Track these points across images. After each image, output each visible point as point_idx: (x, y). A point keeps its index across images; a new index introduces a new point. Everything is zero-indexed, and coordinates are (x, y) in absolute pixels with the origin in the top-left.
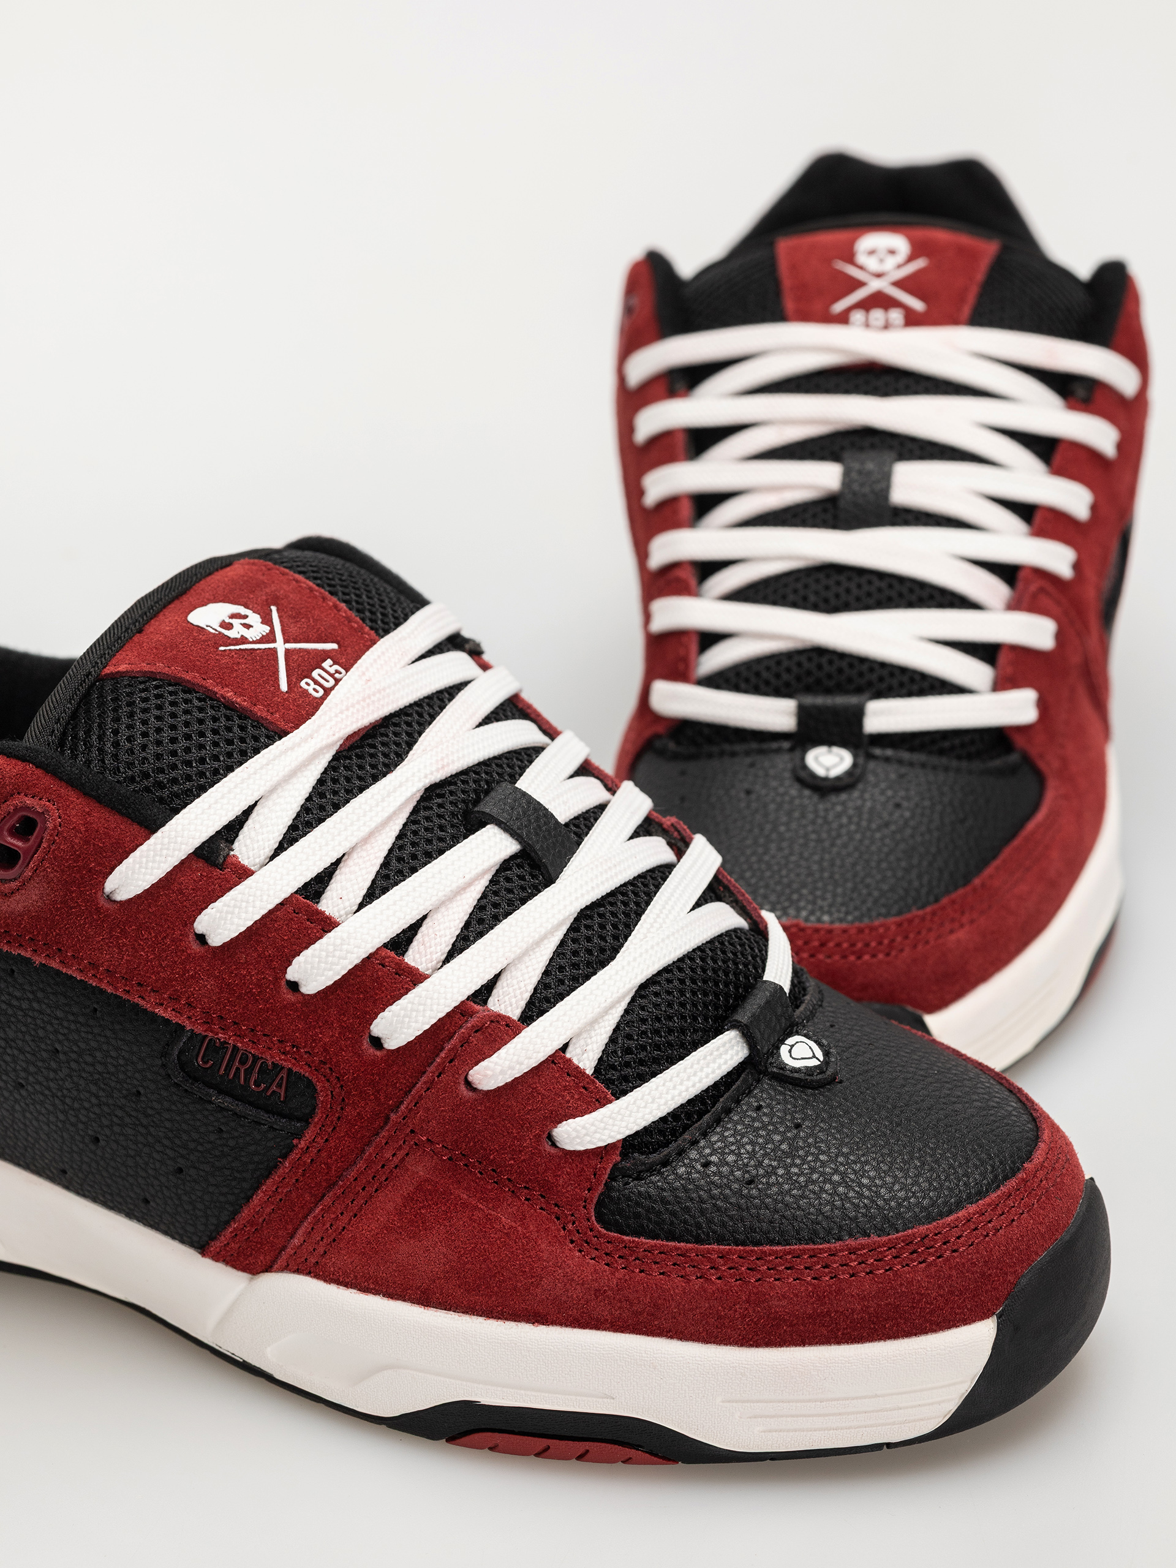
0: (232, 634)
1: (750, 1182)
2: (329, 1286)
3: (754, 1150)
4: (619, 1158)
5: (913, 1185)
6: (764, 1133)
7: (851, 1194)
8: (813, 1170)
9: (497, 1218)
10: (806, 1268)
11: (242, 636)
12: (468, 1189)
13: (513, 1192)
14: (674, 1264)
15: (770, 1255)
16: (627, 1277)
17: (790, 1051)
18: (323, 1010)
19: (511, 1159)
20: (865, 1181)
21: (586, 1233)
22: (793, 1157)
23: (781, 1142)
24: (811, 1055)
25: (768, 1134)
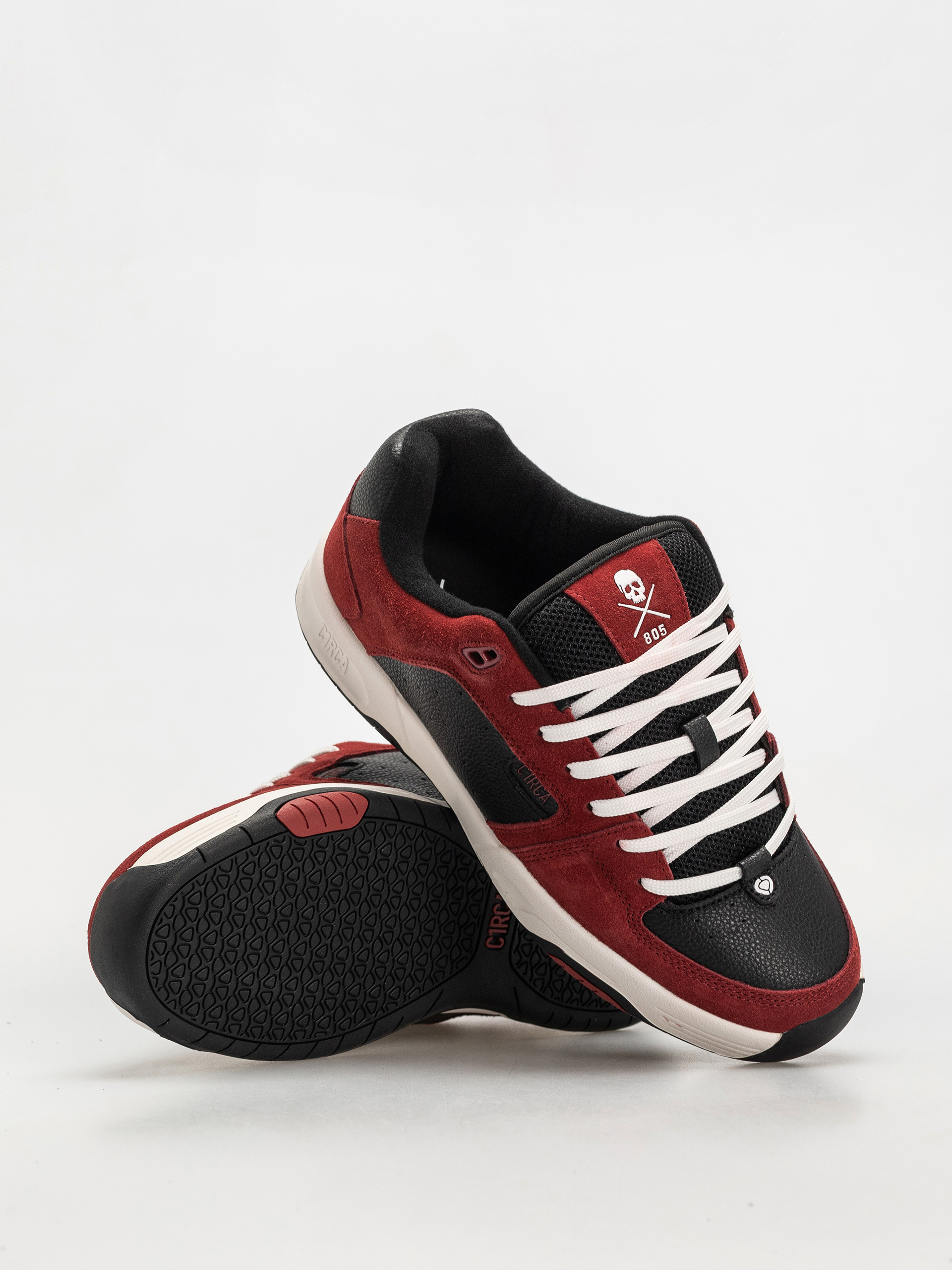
0: (628, 596)
1: (711, 937)
2: (528, 872)
3: (720, 924)
4: (663, 902)
5: (776, 970)
6: (728, 918)
7: (749, 963)
8: (739, 945)
9: (604, 896)
10: (714, 983)
11: (632, 599)
12: (599, 878)
13: (615, 890)
14: (664, 953)
15: (703, 971)
16: (643, 947)
17: (760, 884)
18: (575, 785)
19: (620, 879)
20: (758, 960)
21: (635, 922)
22: (734, 935)
23: (733, 926)
24: (767, 889)
25: (729, 920)
